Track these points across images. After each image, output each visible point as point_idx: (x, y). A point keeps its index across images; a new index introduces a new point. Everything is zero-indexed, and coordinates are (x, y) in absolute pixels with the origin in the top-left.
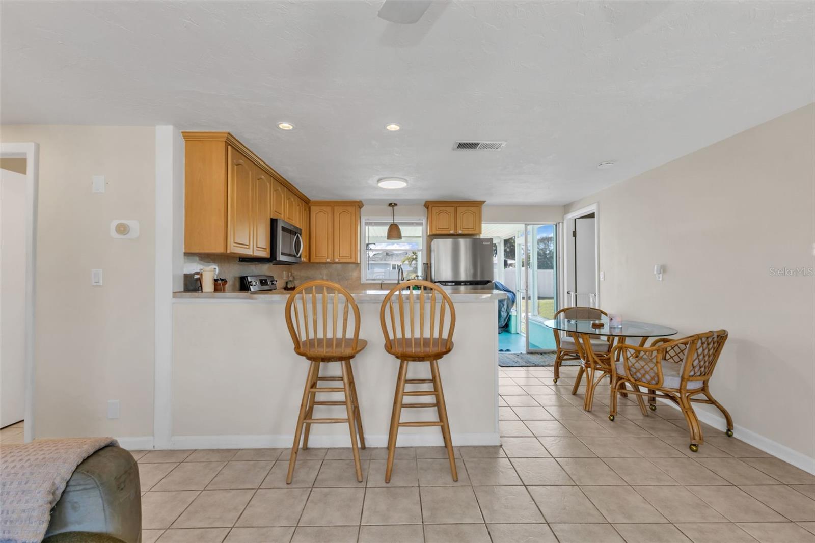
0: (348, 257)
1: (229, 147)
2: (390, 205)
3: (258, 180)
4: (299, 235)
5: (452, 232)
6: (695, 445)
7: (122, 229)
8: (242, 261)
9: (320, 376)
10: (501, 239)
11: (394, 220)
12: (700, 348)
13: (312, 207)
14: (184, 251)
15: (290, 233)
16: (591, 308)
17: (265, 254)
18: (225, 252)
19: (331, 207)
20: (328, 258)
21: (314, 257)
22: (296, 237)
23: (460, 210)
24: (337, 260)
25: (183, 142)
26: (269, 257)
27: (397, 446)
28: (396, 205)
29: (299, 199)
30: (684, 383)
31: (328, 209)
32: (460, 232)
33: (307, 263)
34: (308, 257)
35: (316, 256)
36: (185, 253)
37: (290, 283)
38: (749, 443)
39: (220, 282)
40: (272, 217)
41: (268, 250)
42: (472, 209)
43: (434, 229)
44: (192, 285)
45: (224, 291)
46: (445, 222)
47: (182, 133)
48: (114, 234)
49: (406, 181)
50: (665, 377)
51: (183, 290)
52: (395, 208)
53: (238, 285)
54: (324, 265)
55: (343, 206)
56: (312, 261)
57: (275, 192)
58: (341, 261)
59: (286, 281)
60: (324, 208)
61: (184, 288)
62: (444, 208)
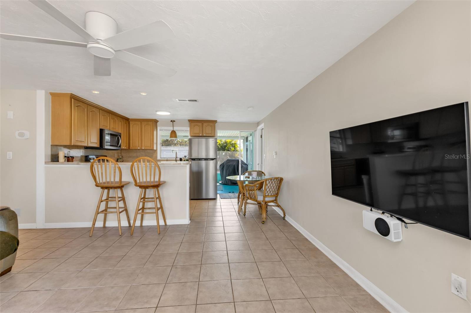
0: (149, 146)
1: (72, 99)
2: (171, 121)
3: (91, 112)
4: (119, 136)
5: (201, 135)
6: (263, 221)
7: (21, 135)
8: (86, 149)
9: (110, 196)
10: (245, 137)
11: (173, 129)
12: (268, 184)
13: (130, 122)
14: (51, 144)
15: (113, 136)
16: (259, 171)
17: (97, 145)
18: (70, 145)
19: (140, 122)
20: (139, 147)
21: (132, 146)
22: (117, 137)
23: (205, 124)
24: (143, 148)
25: (51, 97)
26: (99, 147)
27: (135, 226)
28: (174, 121)
29: (121, 119)
30: (264, 198)
31: (139, 123)
32: (205, 135)
33: (127, 149)
34: (128, 146)
35: (133, 146)
36: (51, 145)
37: (120, 159)
38: (289, 222)
39: (70, 158)
40: (101, 128)
41: (99, 143)
42: (211, 124)
43: (192, 134)
44: (55, 159)
45: (72, 161)
46: (197, 131)
47: (50, 93)
48: (18, 137)
49: (170, 112)
50: (258, 196)
51: (50, 161)
52: (174, 122)
53: (84, 159)
54: (138, 151)
55: (146, 121)
56: (130, 148)
57: (103, 117)
58: (145, 149)
59: (117, 158)
60: (137, 122)
61: (51, 160)
62: (197, 123)
